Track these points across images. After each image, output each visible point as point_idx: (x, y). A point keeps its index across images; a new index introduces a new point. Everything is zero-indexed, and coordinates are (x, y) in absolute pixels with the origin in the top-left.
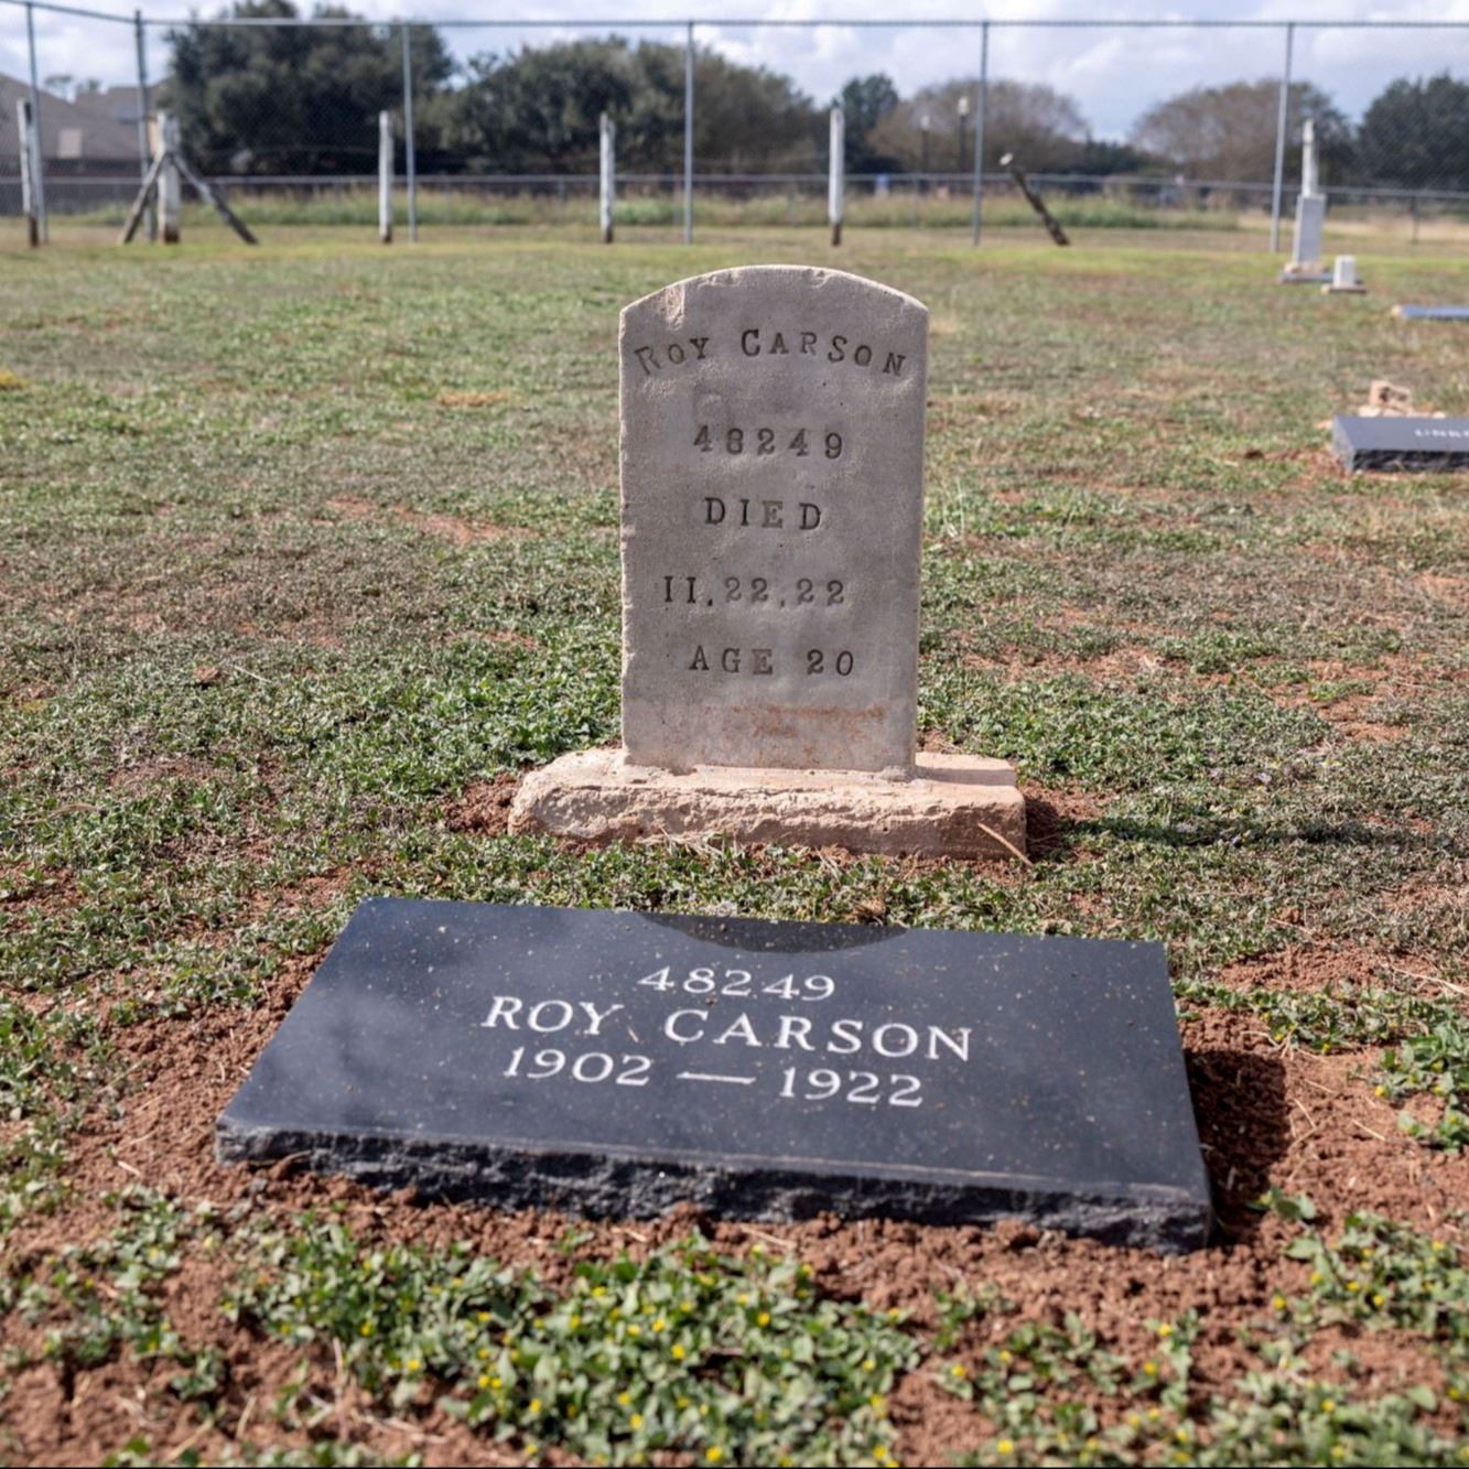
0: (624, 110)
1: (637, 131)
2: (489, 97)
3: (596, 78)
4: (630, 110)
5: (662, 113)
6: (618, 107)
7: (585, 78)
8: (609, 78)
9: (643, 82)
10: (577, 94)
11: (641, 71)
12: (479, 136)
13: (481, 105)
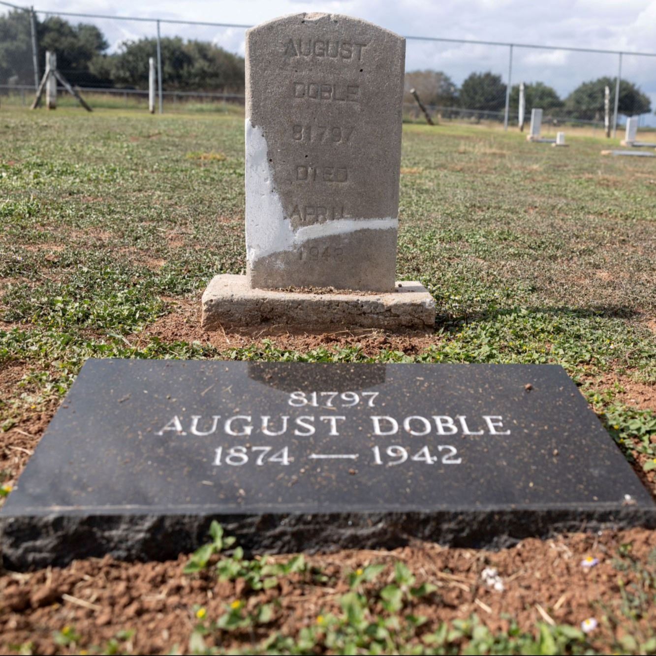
0: (191, 67)
1: (196, 75)
2: (131, 58)
3: (177, 53)
4: (193, 66)
5: (206, 68)
6: (188, 65)
7: (173, 53)
8: (183, 53)
9: (197, 56)
10: (170, 59)
11: (196, 51)
12: (128, 74)
13: (128, 62)
